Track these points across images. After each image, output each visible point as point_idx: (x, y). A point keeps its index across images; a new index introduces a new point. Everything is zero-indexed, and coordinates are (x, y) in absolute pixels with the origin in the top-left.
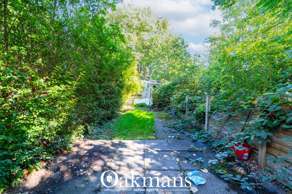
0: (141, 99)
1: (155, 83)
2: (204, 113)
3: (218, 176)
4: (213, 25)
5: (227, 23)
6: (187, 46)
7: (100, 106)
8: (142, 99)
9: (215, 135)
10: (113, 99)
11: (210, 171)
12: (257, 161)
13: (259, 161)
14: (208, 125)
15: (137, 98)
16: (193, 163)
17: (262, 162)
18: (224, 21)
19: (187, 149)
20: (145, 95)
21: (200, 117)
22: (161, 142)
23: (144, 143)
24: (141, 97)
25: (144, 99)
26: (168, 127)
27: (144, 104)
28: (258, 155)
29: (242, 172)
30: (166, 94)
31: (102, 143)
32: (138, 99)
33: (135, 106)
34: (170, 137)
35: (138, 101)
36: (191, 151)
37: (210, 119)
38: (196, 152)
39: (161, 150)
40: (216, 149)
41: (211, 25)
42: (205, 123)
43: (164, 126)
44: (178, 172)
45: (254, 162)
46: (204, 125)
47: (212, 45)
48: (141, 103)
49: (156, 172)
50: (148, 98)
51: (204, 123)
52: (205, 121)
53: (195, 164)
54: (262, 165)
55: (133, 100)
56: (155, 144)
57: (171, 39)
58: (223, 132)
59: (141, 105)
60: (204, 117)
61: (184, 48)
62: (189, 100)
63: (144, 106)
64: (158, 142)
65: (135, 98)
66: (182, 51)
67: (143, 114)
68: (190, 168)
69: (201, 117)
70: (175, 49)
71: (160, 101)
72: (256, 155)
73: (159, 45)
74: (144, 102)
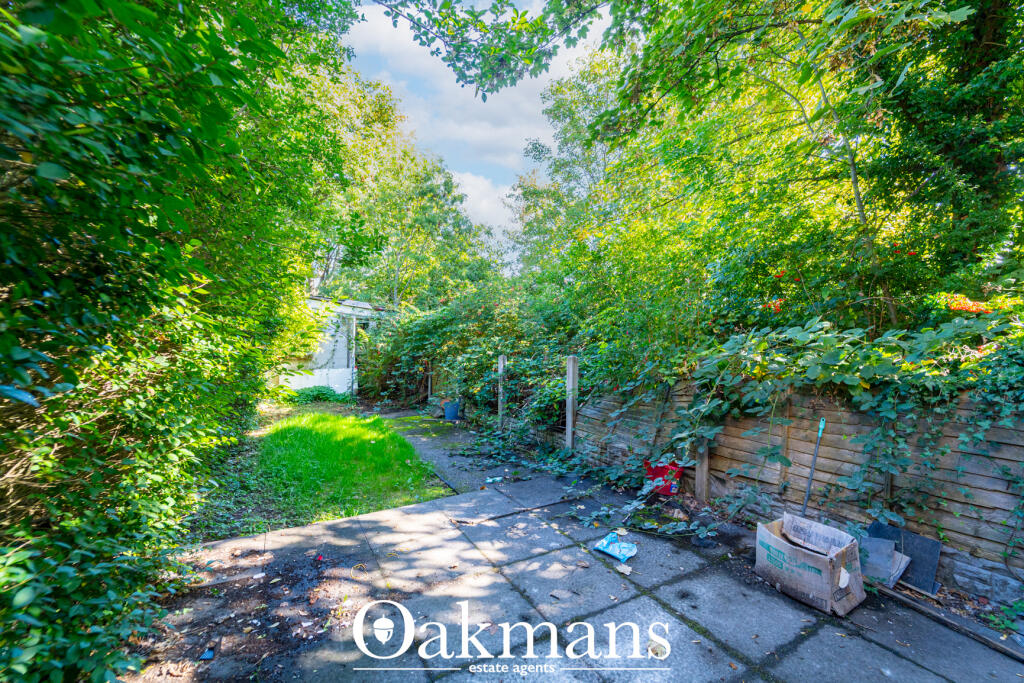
0: (312, 370)
1: (366, 314)
2: (562, 404)
3: (650, 533)
4: (532, 154)
5: (565, 156)
6: (461, 199)
8: (317, 371)
9: (596, 455)
11: (630, 531)
12: (694, 492)
13: (698, 491)
14: (574, 433)
16: (590, 524)
17: (702, 491)
18: (561, 150)
19: (558, 500)
20: (329, 356)
21: (550, 416)
22: (483, 497)
23: (440, 508)
24: (310, 365)
25: (325, 371)
26: (463, 455)
27: (325, 391)
28: (694, 479)
29: (682, 516)
30: (421, 353)
31: (296, 539)
34: (490, 480)
36: (570, 502)
37: (579, 417)
38: (581, 500)
39: (499, 515)
40: (616, 484)
41: (527, 153)
42: (564, 429)
43: (451, 456)
44: (573, 549)
45: (688, 495)
46: (560, 435)
47: (528, 208)
48: (311, 386)
49: (527, 562)
50: (338, 367)
51: (563, 431)
52: (564, 424)
53: (596, 524)
54: (704, 498)
56: (471, 505)
57: (410, 168)
58: (616, 445)
59: (315, 393)
60: (563, 416)
61: (453, 202)
62: (507, 370)
63: (326, 399)
64: (475, 497)
66: (447, 213)
67: (348, 426)
68: (591, 535)
69: (553, 416)
70: (425, 201)
72: (690, 481)
73: (369, 181)
74: (323, 383)
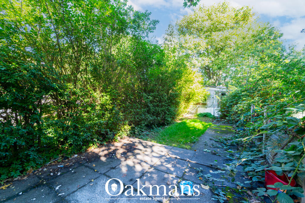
0: (206, 108)
1: (224, 90)
7: (148, 112)
8: (208, 108)
10: (164, 106)
15: (201, 107)
20: (211, 104)
23: (171, 149)
24: (206, 106)
25: (210, 108)
27: (208, 114)
32: (203, 108)
33: (198, 115)
34: (205, 150)
35: (202, 110)
39: (179, 158)
44: (177, 178)
48: (206, 112)
55: (197, 109)
59: (205, 114)
62: (254, 112)
63: (208, 116)
65: (199, 107)
71: (225, 112)
74: (209, 112)
